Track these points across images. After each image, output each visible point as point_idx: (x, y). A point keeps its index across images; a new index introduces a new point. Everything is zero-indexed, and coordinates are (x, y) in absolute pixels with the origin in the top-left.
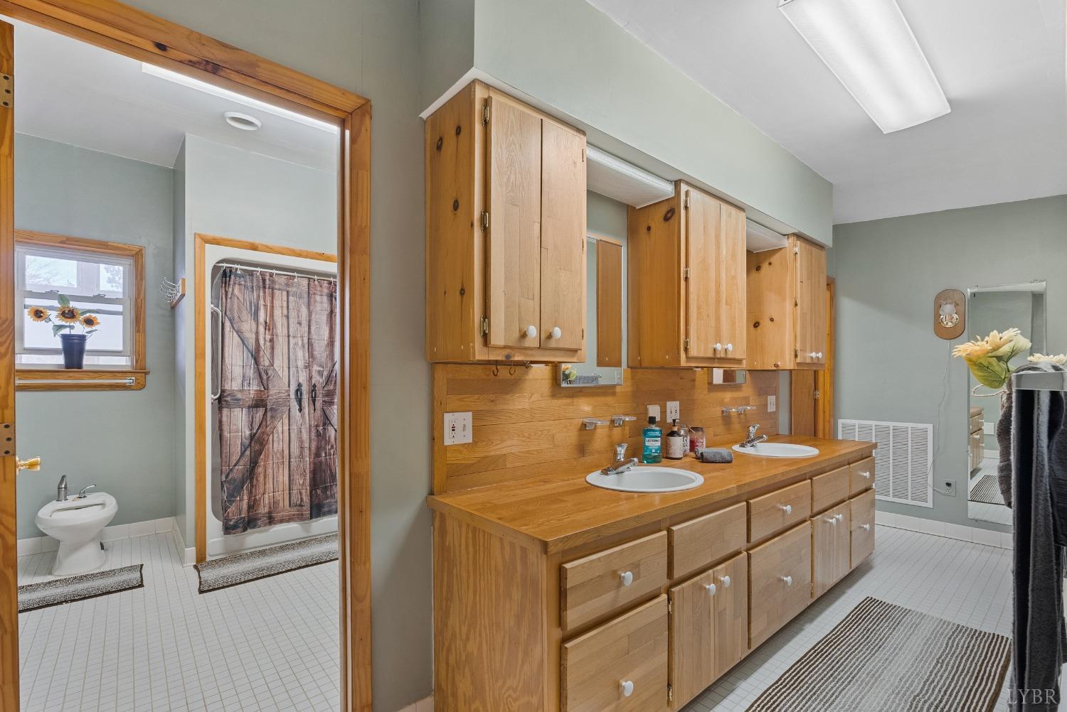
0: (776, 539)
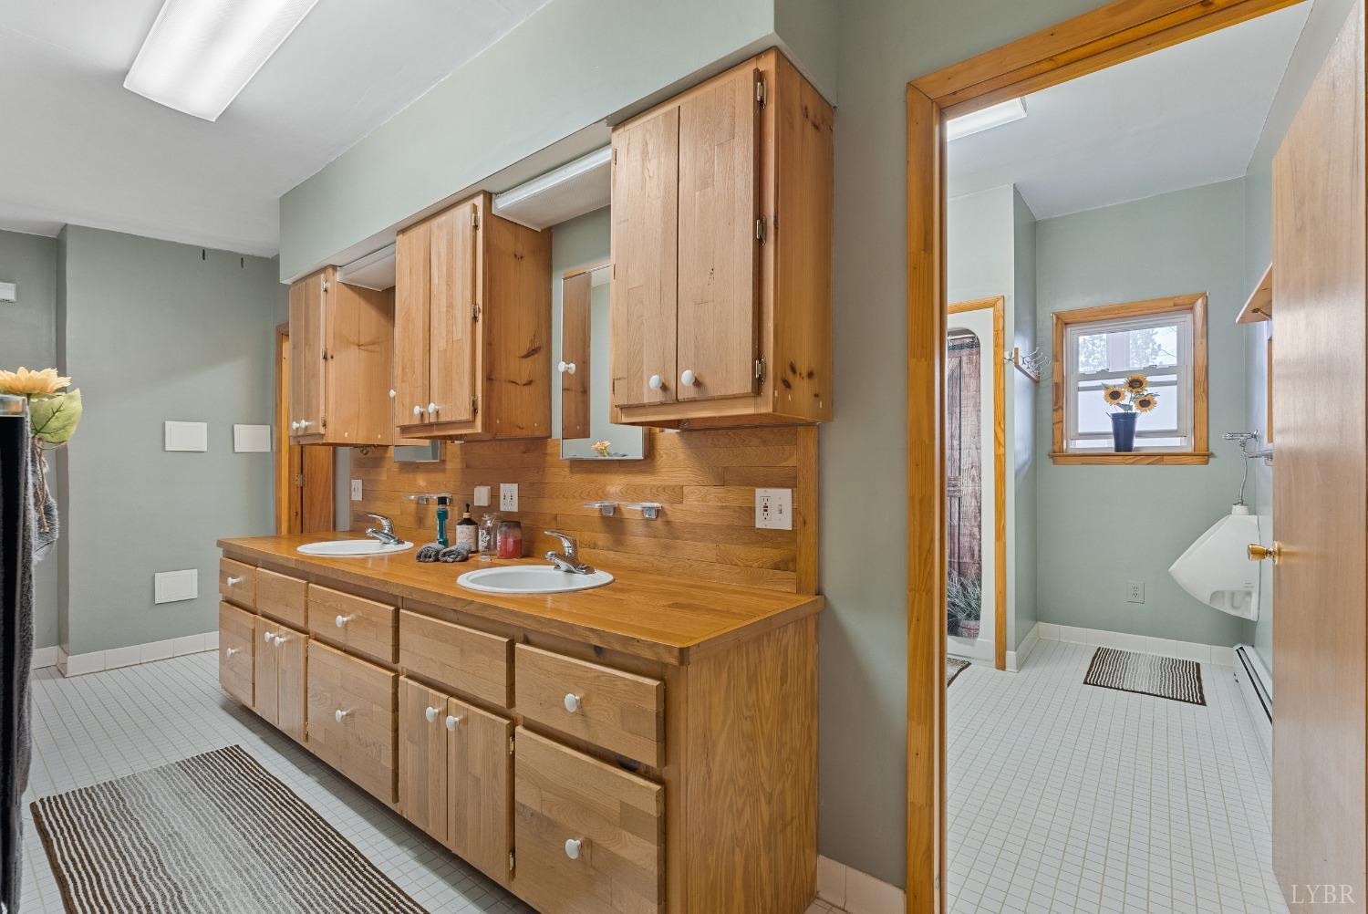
0: (339, 652)
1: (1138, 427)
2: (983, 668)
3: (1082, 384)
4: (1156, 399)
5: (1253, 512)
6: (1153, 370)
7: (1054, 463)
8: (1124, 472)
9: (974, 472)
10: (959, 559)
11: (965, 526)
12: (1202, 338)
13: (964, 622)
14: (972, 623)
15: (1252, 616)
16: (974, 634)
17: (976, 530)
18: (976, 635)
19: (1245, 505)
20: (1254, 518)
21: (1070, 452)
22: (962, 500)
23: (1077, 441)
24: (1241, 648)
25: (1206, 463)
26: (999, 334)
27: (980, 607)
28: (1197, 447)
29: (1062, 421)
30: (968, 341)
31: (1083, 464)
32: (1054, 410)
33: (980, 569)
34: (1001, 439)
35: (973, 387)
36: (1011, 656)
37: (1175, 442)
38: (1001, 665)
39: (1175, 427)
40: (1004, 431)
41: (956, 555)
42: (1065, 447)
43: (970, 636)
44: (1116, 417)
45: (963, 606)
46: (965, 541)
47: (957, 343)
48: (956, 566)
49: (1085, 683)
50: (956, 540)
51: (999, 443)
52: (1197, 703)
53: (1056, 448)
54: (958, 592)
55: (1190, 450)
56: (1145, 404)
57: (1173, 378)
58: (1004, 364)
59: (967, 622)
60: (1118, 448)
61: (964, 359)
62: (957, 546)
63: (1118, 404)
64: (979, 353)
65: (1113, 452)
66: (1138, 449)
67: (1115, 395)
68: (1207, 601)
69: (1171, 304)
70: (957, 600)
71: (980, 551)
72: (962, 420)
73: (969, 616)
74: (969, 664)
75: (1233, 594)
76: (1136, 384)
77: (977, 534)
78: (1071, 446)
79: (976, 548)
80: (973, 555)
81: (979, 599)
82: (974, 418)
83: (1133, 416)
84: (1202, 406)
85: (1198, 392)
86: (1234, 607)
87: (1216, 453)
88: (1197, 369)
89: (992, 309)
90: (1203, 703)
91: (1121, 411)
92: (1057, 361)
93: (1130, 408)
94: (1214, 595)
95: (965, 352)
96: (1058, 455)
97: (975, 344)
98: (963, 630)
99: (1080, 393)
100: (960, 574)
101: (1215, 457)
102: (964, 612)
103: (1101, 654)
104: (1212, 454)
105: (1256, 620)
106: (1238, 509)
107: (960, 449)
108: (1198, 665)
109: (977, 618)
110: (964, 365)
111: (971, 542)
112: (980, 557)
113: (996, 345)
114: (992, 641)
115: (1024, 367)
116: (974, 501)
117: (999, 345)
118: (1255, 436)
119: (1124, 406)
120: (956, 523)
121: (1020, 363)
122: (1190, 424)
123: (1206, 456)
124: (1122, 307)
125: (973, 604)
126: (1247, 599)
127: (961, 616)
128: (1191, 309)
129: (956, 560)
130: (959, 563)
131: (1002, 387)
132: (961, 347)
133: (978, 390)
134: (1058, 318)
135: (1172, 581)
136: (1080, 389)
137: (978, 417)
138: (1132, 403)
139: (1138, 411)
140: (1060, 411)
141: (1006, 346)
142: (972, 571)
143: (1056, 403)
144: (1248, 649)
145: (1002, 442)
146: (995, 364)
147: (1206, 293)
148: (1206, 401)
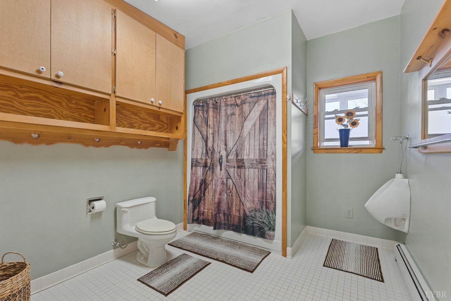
1: (351, 136)
2: (276, 256)
3: (326, 116)
4: (359, 121)
5: (406, 177)
6: (358, 109)
7: (314, 152)
8: (344, 156)
9: (273, 156)
10: (266, 200)
11: (269, 183)
12: (380, 93)
13: (267, 232)
14: (271, 233)
15: (405, 230)
16: (272, 238)
17: (274, 185)
18: (273, 239)
19: (402, 173)
20: (406, 180)
21: (321, 147)
22: (268, 171)
23: (324, 142)
24: (399, 245)
25: (381, 152)
26: (285, 87)
27: (275, 224)
28: (377, 145)
29: (317, 133)
30: (271, 91)
31: (326, 153)
32: (314, 128)
33: (275, 205)
34: (285, 140)
35: (273, 115)
36: (289, 249)
37: (367, 143)
38: (285, 254)
39: (367, 136)
40: (286, 136)
41: (265, 198)
42: (319, 145)
43: (270, 239)
44: (341, 131)
45: (267, 223)
46: (269, 191)
47: (266, 92)
48: (265, 203)
49: (324, 266)
50: (265, 190)
51: (284, 142)
52: (380, 281)
53: (315, 146)
54: (265, 217)
55: (374, 146)
56: (354, 124)
57: (366, 113)
58: (287, 102)
59: (268, 232)
60: (342, 146)
61: (269, 100)
62: (265, 193)
63: (342, 124)
64: (275, 97)
65: (340, 147)
66: (350, 146)
67: (340, 120)
68: (383, 222)
69: (366, 77)
70: (265, 220)
71: (275, 196)
72: (268, 131)
73: (270, 229)
74: (270, 253)
75: (395, 219)
76: (350, 114)
77: (274, 188)
78: (322, 145)
79: (274, 195)
80: (272, 198)
81: (274, 220)
82: (274, 129)
83: (349, 130)
84: (379, 125)
85: (377, 119)
86: (396, 226)
87: (385, 148)
88: (377, 108)
89: (281, 74)
90: (383, 281)
91: (343, 128)
92: (316, 105)
93: (347, 126)
94: (387, 220)
95: (270, 96)
96: (316, 149)
97: (274, 93)
98: (267, 236)
99: (326, 121)
100: (266, 207)
101: (385, 149)
102: (268, 227)
103: (333, 243)
104: (384, 148)
105: (407, 233)
106: (399, 176)
107: (267, 145)
108: (377, 249)
109: (274, 230)
110: (269, 103)
111: (271, 192)
112: (275, 199)
113: (283, 92)
114: (280, 242)
115: (298, 104)
116: (273, 171)
117: (284, 92)
118: (407, 138)
119: (344, 125)
120: (265, 182)
121: (295, 101)
122: (374, 134)
123: (380, 149)
124: (344, 80)
125: (272, 224)
126: (403, 222)
127: (266, 229)
128: (375, 80)
129: (265, 201)
130: (266, 202)
131: (285, 113)
132: (268, 94)
133: (275, 116)
134: (316, 85)
135: (366, 210)
136: (326, 119)
137: (275, 129)
138: (348, 124)
139: (351, 128)
140: (317, 128)
141: (288, 93)
142: (272, 206)
143: (315, 125)
144: (402, 246)
145: (286, 142)
146: (282, 102)
147: (382, 71)
148: (381, 122)
